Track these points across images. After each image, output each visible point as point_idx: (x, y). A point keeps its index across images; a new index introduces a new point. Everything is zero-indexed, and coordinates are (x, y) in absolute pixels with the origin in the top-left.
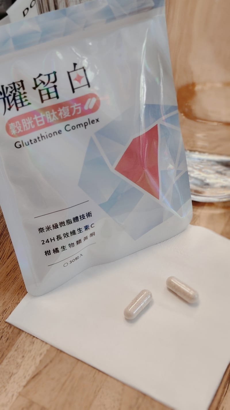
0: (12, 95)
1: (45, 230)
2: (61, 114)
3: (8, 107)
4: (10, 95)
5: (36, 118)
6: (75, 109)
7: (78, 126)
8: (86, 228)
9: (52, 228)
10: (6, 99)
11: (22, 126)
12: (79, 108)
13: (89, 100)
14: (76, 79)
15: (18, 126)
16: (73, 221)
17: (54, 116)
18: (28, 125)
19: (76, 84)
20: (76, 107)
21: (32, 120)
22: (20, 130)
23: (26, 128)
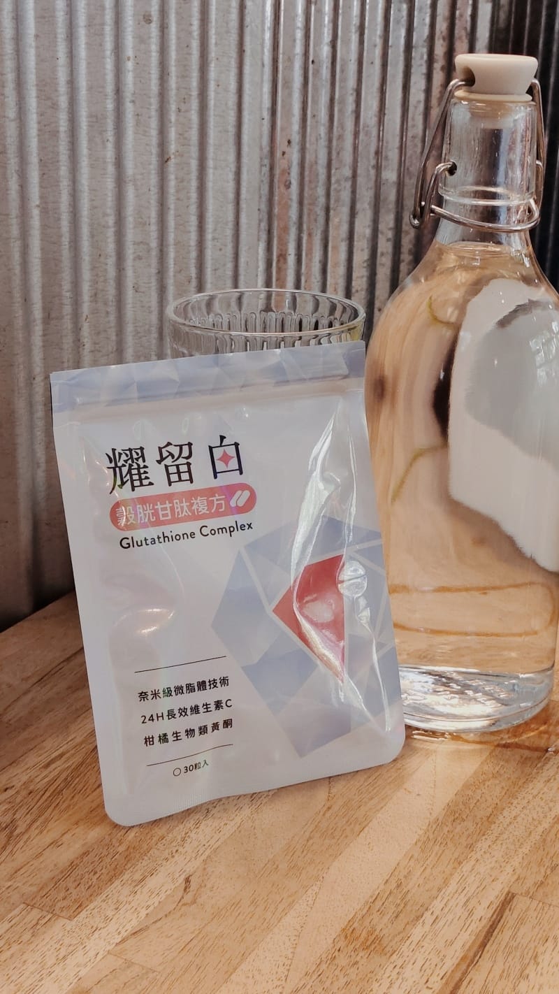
0: (127, 465)
1: (150, 697)
2: (195, 507)
3: (119, 482)
4: (124, 466)
6: (216, 503)
7: (220, 530)
8: (218, 705)
9: (161, 695)
10: (117, 469)
11: (136, 514)
12: (223, 502)
13: (239, 493)
14: (220, 459)
15: (130, 513)
16: (196, 688)
17: (185, 508)
18: (145, 514)
19: (220, 466)
20: (217, 500)
21: (153, 508)
22: (131, 521)
23: (141, 519)
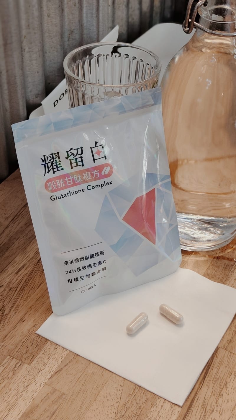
0: (51, 162)
1: (69, 263)
2: (84, 177)
3: (47, 171)
4: (49, 162)
5: (67, 179)
6: (95, 174)
7: (97, 186)
8: (100, 263)
10: (46, 165)
11: (56, 184)
12: (98, 173)
13: (105, 168)
14: (96, 153)
15: (54, 184)
16: (90, 257)
17: (80, 178)
18: (60, 184)
19: (96, 157)
20: (95, 173)
21: (64, 180)
22: (55, 188)
23: (59, 187)
